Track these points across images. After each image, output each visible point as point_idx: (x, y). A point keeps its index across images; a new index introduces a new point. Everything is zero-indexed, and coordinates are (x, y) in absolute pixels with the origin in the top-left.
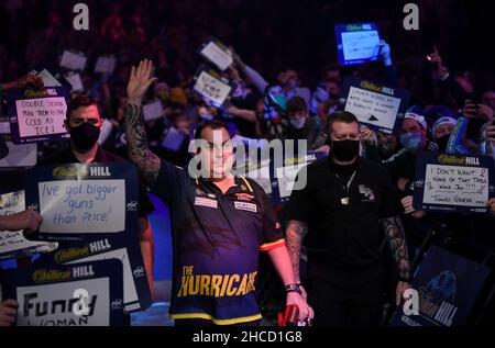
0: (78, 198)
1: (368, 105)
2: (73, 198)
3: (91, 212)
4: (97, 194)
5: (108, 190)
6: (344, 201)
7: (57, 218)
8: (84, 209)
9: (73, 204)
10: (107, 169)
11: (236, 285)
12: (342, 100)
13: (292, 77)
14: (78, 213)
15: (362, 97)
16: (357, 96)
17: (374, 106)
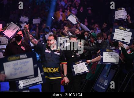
0: (17, 67)
1: (122, 35)
2: (16, 67)
3: (22, 70)
4: (23, 64)
5: (27, 62)
6: (73, 56)
7: (11, 75)
8: (20, 70)
9: (16, 69)
10: (26, 55)
11: (52, 70)
12: (113, 33)
13: (97, 27)
14: (18, 71)
15: (119, 32)
16: (118, 32)
17: (123, 35)
